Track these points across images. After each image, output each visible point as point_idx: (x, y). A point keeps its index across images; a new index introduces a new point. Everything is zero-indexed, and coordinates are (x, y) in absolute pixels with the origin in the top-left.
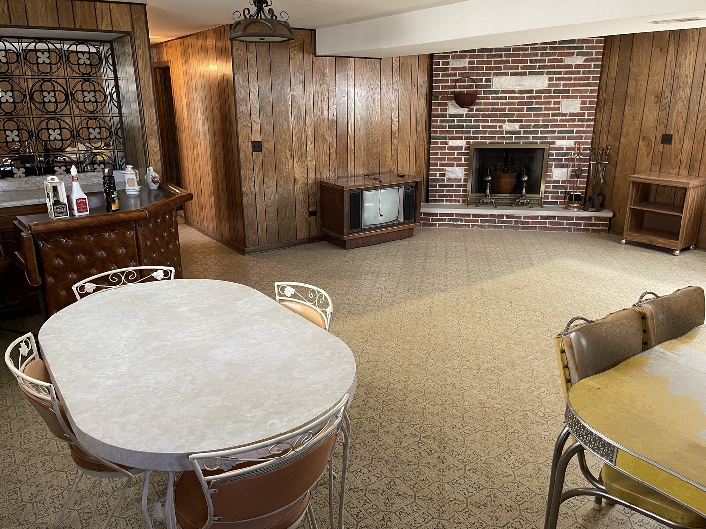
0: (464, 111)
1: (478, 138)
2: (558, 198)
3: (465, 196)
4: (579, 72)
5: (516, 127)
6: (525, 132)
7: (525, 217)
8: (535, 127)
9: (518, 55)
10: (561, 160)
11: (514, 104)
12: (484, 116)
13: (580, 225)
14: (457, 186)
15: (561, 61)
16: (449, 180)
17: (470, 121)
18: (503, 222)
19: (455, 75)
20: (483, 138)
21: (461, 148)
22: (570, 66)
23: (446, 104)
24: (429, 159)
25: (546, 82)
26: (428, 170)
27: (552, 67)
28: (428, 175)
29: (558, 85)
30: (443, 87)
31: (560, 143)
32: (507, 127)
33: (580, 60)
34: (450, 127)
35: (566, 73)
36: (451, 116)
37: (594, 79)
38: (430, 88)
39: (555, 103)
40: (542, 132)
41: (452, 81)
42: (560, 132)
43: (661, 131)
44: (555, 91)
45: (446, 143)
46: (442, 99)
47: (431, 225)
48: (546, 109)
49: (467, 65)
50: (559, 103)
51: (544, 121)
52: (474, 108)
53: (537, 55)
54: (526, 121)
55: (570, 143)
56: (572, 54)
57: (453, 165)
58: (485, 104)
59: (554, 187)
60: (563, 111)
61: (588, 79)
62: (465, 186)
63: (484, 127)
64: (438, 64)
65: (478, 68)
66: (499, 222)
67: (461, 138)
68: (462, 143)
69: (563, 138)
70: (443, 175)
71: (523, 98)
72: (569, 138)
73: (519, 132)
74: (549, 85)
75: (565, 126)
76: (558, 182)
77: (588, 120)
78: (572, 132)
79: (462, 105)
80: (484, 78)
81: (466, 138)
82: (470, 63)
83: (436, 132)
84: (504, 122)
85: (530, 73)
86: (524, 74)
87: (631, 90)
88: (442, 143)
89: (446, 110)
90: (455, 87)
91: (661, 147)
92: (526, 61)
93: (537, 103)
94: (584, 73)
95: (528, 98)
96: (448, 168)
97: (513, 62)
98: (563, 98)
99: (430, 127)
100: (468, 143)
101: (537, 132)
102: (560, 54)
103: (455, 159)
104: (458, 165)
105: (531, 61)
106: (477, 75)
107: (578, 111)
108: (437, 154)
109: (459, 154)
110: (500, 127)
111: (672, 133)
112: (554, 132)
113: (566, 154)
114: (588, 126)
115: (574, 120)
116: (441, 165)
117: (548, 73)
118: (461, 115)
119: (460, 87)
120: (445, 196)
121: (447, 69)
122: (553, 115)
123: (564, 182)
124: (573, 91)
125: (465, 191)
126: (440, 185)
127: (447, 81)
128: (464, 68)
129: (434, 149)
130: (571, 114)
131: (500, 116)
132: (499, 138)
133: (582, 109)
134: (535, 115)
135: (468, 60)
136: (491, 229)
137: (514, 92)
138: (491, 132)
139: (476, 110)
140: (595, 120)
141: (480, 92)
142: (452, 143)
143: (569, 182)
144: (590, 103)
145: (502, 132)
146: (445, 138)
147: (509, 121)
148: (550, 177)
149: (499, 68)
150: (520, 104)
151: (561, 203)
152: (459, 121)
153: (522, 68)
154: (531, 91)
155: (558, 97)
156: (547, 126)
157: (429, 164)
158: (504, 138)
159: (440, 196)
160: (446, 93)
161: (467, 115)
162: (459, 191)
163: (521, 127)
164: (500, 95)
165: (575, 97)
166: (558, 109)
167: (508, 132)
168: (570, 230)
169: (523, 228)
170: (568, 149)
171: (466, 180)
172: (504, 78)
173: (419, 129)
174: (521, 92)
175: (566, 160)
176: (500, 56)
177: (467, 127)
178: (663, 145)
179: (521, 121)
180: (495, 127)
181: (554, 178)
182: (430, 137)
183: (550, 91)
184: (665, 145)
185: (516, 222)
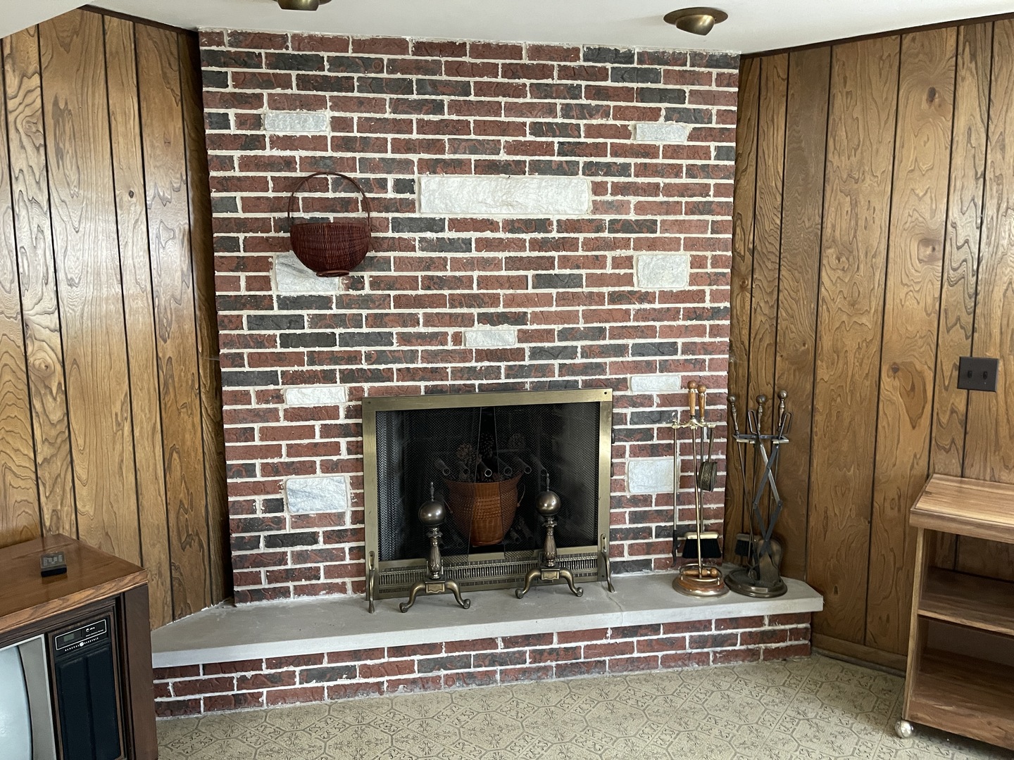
0: (332, 287)
1: (387, 375)
2: (650, 549)
3: (360, 570)
4: (676, 171)
5: (506, 337)
6: (536, 353)
7: (565, 636)
8: (564, 335)
9: (495, 109)
10: (648, 434)
11: (495, 264)
12: (399, 302)
13: (731, 640)
14: (329, 537)
15: (624, 133)
16: (302, 519)
17: (357, 321)
18: (494, 660)
19: (288, 163)
20: (406, 374)
21: (332, 412)
22: (649, 151)
23: (265, 265)
24: (221, 453)
25: (587, 198)
26: (223, 490)
27: (599, 150)
28: (224, 509)
29: (622, 207)
30: (249, 205)
31: (641, 384)
32: (479, 337)
33: (678, 134)
34: (286, 340)
35: (643, 170)
36: (286, 302)
37: (719, 190)
38: (203, 207)
39: (617, 263)
40: (587, 352)
41: (281, 184)
42: (639, 350)
43: (955, 346)
44: (615, 226)
45: (279, 398)
46: (250, 245)
47: (239, 701)
48: (593, 280)
49: (329, 133)
50: (628, 262)
51: (588, 317)
52: (367, 275)
53: (551, 110)
54: (537, 318)
55: (670, 383)
56: (653, 115)
57: (308, 469)
58: (401, 264)
59: (635, 517)
60: (641, 285)
61: (704, 190)
62: (358, 534)
63: (405, 339)
64: (223, 121)
65: (365, 145)
66: (480, 660)
67: (328, 378)
68: (335, 395)
69: (649, 368)
70: (278, 505)
71: (520, 245)
72: (665, 367)
73: (518, 354)
74: (597, 207)
75: (651, 332)
76: (646, 500)
77: (715, 314)
78: (672, 349)
79: (321, 267)
80: (391, 178)
81: (347, 377)
82: (337, 124)
83: (237, 360)
84: (467, 321)
85: (538, 168)
86: (515, 169)
87: (837, 223)
88: (262, 397)
89: (265, 283)
90: (291, 204)
91: (958, 399)
92: (520, 129)
93: (565, 262)
94: (692, 171)
95: (536, 245)
96: (293, 482)
97: (482, 128)
98: (639, 245)
99: (214, 343)
100: (354, 394)
101: (571, 353)
102: (620, 113)
103: (315, 449)
104: (329, 468)
105: (537, 129)
106: (366, 165)
107: (683, 285)
108: (248, 434)
109: (326, 431)
110: (458, 339)
111: (992, 353)
112: (620, 351)
113: (661, 416)
114: (715, 331)
115: (674, 314)
116: (268, 470)
117: (590, 169)
118: (324, 302)
119: (310, 205)
120: (290, 575)
121: (257, 142)
122: (615, 298)
123: (664, 498)
124: (667, 226)
125: (358, 552)
126: (271, 542)
127: (261, 184)
128: (318, 142)
129: (236, 416)
130: (666, 296)
131: (456, 301)
132: (457, 373)
133: (694, 279)
134: (562, 299)
135: (328, 114)
136: (458, 688)
137: (489, 224)
138: (429, 357)
139: (375, 284)
140: (730, 313)
141: (383, 225)
142: (298, 396)
143: (682, 499)
144: (716, 262)
145: (465, 355)
146: (271, 378)
147: (484, 319)
148: (621, 486)
149: (436, 146)
150: (513, 263)
151: (661, 565)
152: (316, 321)
153: (513, 149)
154: (542, 225)
155: (625, 244)
156: (600, 333)
157: (222, 471)
158: (472, 373)
159: (272, 577)
160: (263, 225)
161: (343, 302)
162: (339, 555)
163: (524, 337)
164: (448, 234)
165: (671, 245)
166: (628, 280)
167: (484, 355)
168: (702, 659)
169: (561, 671)
170: (667, 399)
171: (358, 517)
172: (454, 181)
173: (168, 350)
174: (512, 226)
175: (664, 433)
176: (437, 107)
177: (347, 340)
178: (965, 392)
179: (519, 319)
180: (441, 339)
181: (635, 490)
182: (218, 379)
183: (598, 227)
184: (974, 394)
185: (538, 656)
